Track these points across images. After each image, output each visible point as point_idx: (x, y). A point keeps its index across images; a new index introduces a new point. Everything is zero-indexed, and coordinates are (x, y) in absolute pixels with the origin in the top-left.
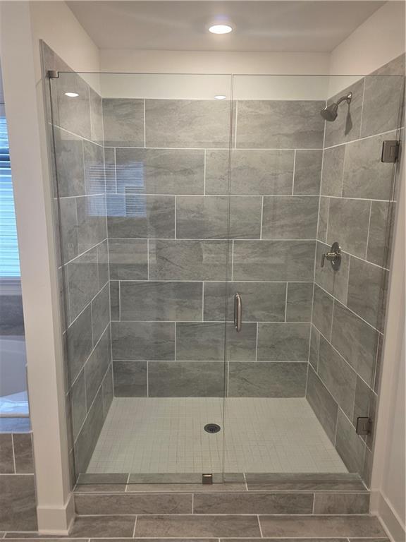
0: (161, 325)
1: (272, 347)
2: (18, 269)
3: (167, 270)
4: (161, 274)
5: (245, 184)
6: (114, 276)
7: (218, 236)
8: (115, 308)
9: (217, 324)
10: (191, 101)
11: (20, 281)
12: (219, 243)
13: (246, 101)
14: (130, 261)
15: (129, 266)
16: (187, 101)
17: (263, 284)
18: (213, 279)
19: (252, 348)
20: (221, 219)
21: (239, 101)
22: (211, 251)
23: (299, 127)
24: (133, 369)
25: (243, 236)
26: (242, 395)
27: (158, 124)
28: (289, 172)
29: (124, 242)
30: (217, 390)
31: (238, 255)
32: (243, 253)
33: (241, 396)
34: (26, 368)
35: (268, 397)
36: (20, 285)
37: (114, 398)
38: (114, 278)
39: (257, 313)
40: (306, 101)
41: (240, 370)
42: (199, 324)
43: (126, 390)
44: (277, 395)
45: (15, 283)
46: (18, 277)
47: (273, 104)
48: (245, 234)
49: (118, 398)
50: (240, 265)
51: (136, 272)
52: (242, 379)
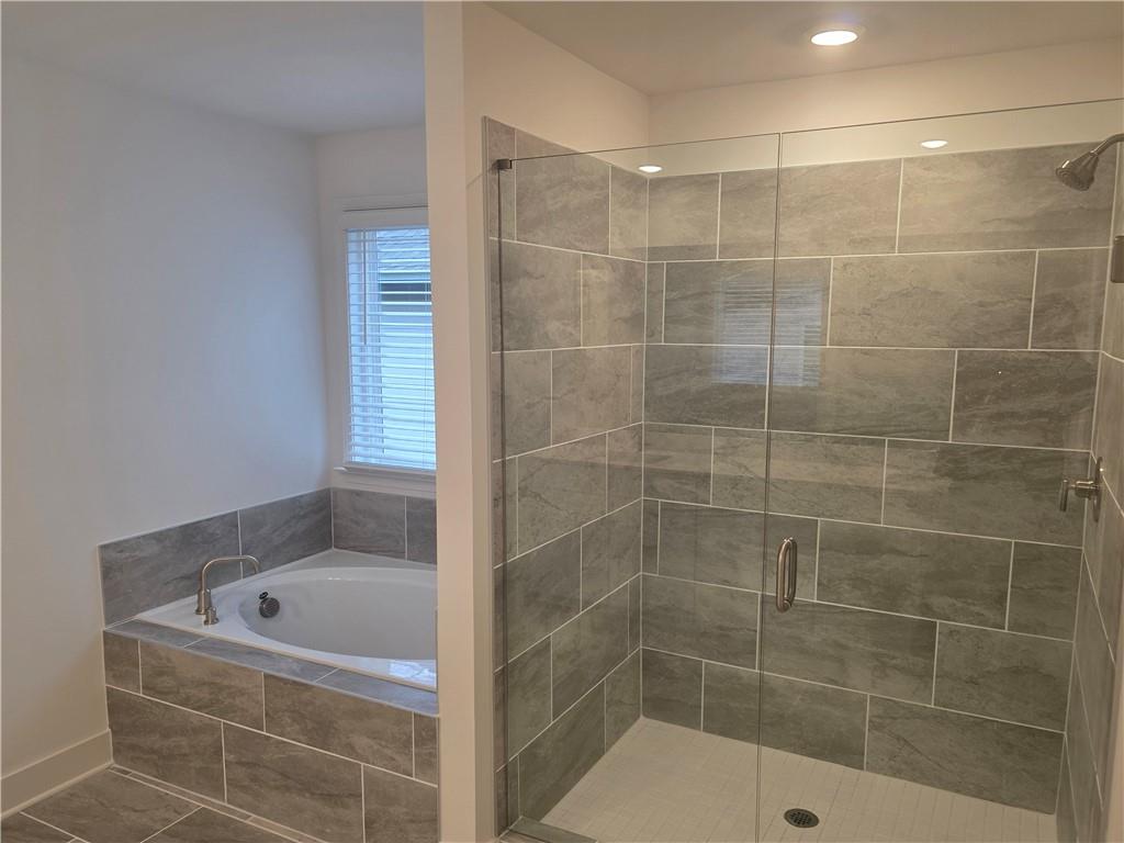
0: (732, 595)
1: (972, 681)
2: (433, 458)
3: (747, 489)
4: (734, 495)
5: (916, 325)
6: (650, 490)
7: (853, 430)
8: (650, 550)
9: (844, 611)
10: (808, 167)
11: (435, 478)
12: (854, 442)
13: (923, 158)
14: (678, 467)
15: (677, 475)
16: (802, 168)
17: (953, 539)
18: (840, 517)
19: (924, 676)
20: (861, 395)
21: (908, 160)
22: (837, 458)
23: (1046, 203)
24: (676, 670)
25: (909, 432)
26: (897, 773)
27: (742, 215)
28: (1021, 299)
29: (671, 430)
30: (841, 750)
31: (899, 472)
32: (908, 468)
33: (894, 775)
34: (436, 612)
35: (958, 791)
36: (435, 483)
37: (642, 717)
38: (651, 496)
39: (938, 602)
40: (1065, 147)
41: (895, 719)
42: (809, 604)
43: (664, 707)
44: (979, 793)
45: (427, 478)
46: (432, 471)
47: (985, 159)
48: (914, 427)
49: (648, 720)
50: (901, 493)
51: (688, 488)
52: (898, 738)
